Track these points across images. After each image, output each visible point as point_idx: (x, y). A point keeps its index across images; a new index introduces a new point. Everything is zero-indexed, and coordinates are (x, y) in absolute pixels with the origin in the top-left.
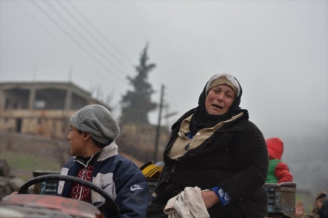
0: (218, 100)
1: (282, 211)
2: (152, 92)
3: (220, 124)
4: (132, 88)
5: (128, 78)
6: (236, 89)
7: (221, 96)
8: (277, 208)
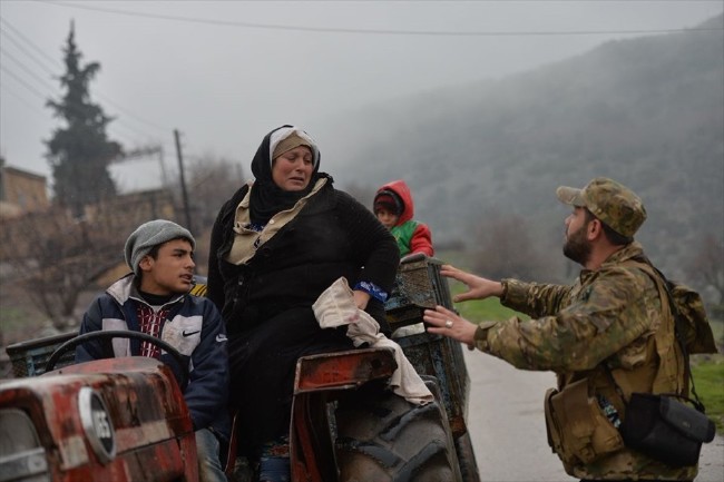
0: (298, 171)
2: (106, 120)
3: (301, 201)
4: (64, 124)
5: (51, 103)
8: (404, 300)
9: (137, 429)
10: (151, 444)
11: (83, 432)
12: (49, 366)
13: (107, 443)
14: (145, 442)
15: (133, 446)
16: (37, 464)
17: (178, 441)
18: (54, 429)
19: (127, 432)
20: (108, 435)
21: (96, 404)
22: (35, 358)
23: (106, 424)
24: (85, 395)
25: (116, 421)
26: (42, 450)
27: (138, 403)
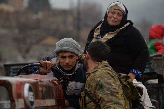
0: (114, 18)
1: (155, 71)
3: (118, 30)
6: (124, 11)
7: (115, 16)
8: (152, 70)
9: (44, 101)
10: (48, 106)
11: (24, 98)
12: (18, 73)
13: (32, 103)
14: (46, 105)
15: (41, 106)
16: (7, 106)
17: (58, 107)
18: (14, 95)
19: (40, 101)
20: (32, 100)
21: (30, 90)
22: (14, 69)
23: (32, 97)
24: (27, 86)
25: (36, 96)
26: (9, 102)
27: (46, 91)
